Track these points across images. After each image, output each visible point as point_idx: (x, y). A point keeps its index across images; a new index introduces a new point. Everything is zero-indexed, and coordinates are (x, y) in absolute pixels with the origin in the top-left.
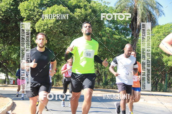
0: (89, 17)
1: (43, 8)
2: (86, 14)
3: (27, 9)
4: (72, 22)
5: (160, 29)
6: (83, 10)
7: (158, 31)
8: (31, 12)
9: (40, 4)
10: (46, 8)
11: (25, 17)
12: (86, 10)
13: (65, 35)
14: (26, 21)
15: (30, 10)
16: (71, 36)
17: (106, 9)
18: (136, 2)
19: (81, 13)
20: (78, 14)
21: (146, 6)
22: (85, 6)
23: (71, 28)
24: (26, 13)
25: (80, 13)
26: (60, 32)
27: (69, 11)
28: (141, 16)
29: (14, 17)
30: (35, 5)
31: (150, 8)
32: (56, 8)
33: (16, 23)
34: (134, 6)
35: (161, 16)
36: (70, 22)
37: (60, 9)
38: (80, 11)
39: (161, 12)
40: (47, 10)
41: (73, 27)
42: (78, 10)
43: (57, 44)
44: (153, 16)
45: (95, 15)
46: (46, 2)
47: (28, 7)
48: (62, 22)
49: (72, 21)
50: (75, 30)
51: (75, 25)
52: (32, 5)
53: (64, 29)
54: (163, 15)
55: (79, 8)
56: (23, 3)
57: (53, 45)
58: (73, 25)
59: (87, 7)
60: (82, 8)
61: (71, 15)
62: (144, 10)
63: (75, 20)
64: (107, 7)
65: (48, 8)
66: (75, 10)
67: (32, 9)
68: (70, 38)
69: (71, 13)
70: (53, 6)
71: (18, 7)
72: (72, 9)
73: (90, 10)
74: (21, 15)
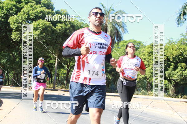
0: (68, 31)
1: (30, 22)
2: (66, 28)
3: (16, 22)
4: (54, 35)
5: (125, 44)
6: (63, 25)
7: (123, 44)
8: (19, 25)
9: (27, 18)
10: (32, 22)
11: (14, 28)
12: (66, 25)
13: (48, 45)
14: (14, 31)
15: (19, 23)
16: (52, 46)
17: (82, 25)
18: (106, 21)
19: (62, 27)
20: (59, 28)
21: (114, 25)
22: (66, 22)
23: (53, 39)
24: (15, 26)
25: (60, 28)
26: (44, 42)
27: (51, 25)
28: (110, 32)
29: (4, 28)
30: (23, 19)
31: (117, 26)
32: (41, 23)
33: (6, 33)
34: (105, 24)
35: (125, 33)
36: (52, 34)
37: (44, 23)
38: (61, 26)
39: (125, 30)
40: (33, 23)
41: (55, 38)
42: (59, 25)
43: (41, 52)
44: (119, 33)
45: (73, 29)
46: (33, 17)
47: (17, 20)
48: (45, 34)
49: (54, 33)
50: (56, 41)
51: (57, 37)
52: (20, 19)
53: (46, 40)
54: (127, 32)
55: (60, 23)
56: (12, 16)
57: (37, 53)
58: (55, 37)
59: (67, 23)
60: (62, 23)
61: (53, 29)
62: (112, 27)
63: (56, 33)
64: (83, 23)
65: (34, 22)
66: (57, 24)
67: (21, 22)
68: (51, 48)
69: (53, 27)
70: (39, 21)
71: (8, 20)
72: (54, 23)
73: (70, 25)
74: (11, 27)
